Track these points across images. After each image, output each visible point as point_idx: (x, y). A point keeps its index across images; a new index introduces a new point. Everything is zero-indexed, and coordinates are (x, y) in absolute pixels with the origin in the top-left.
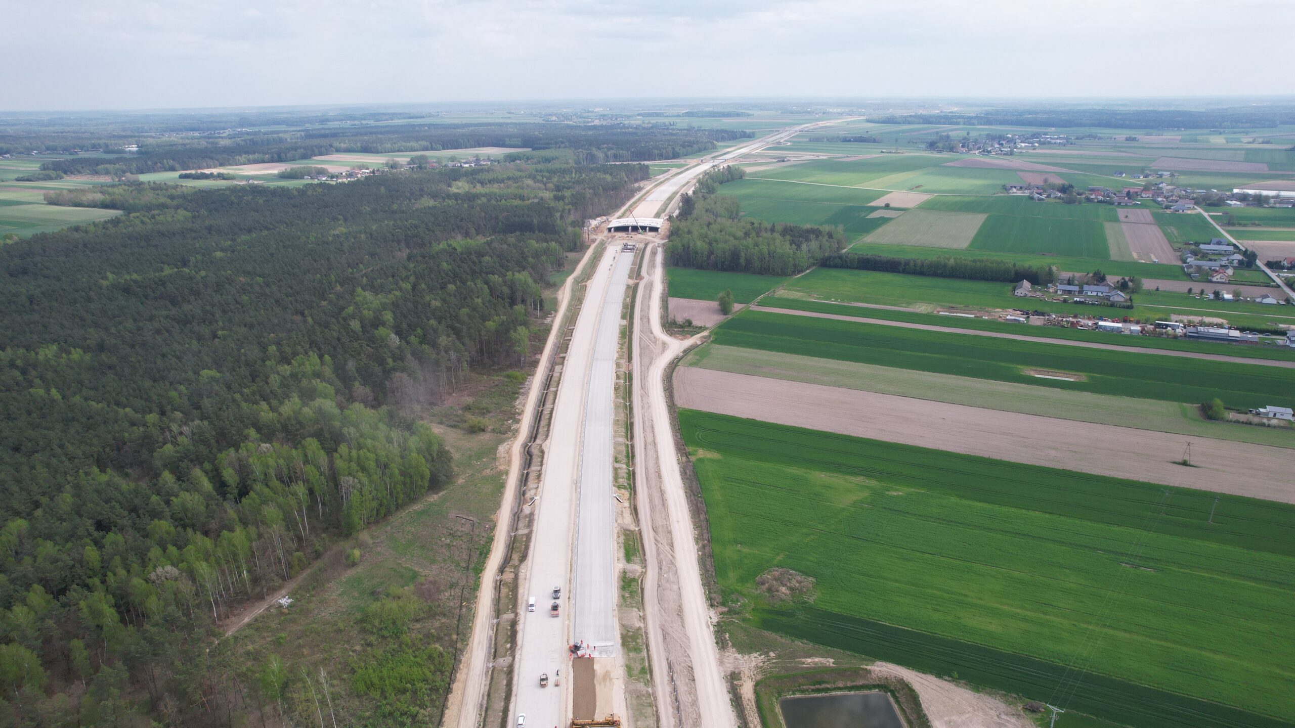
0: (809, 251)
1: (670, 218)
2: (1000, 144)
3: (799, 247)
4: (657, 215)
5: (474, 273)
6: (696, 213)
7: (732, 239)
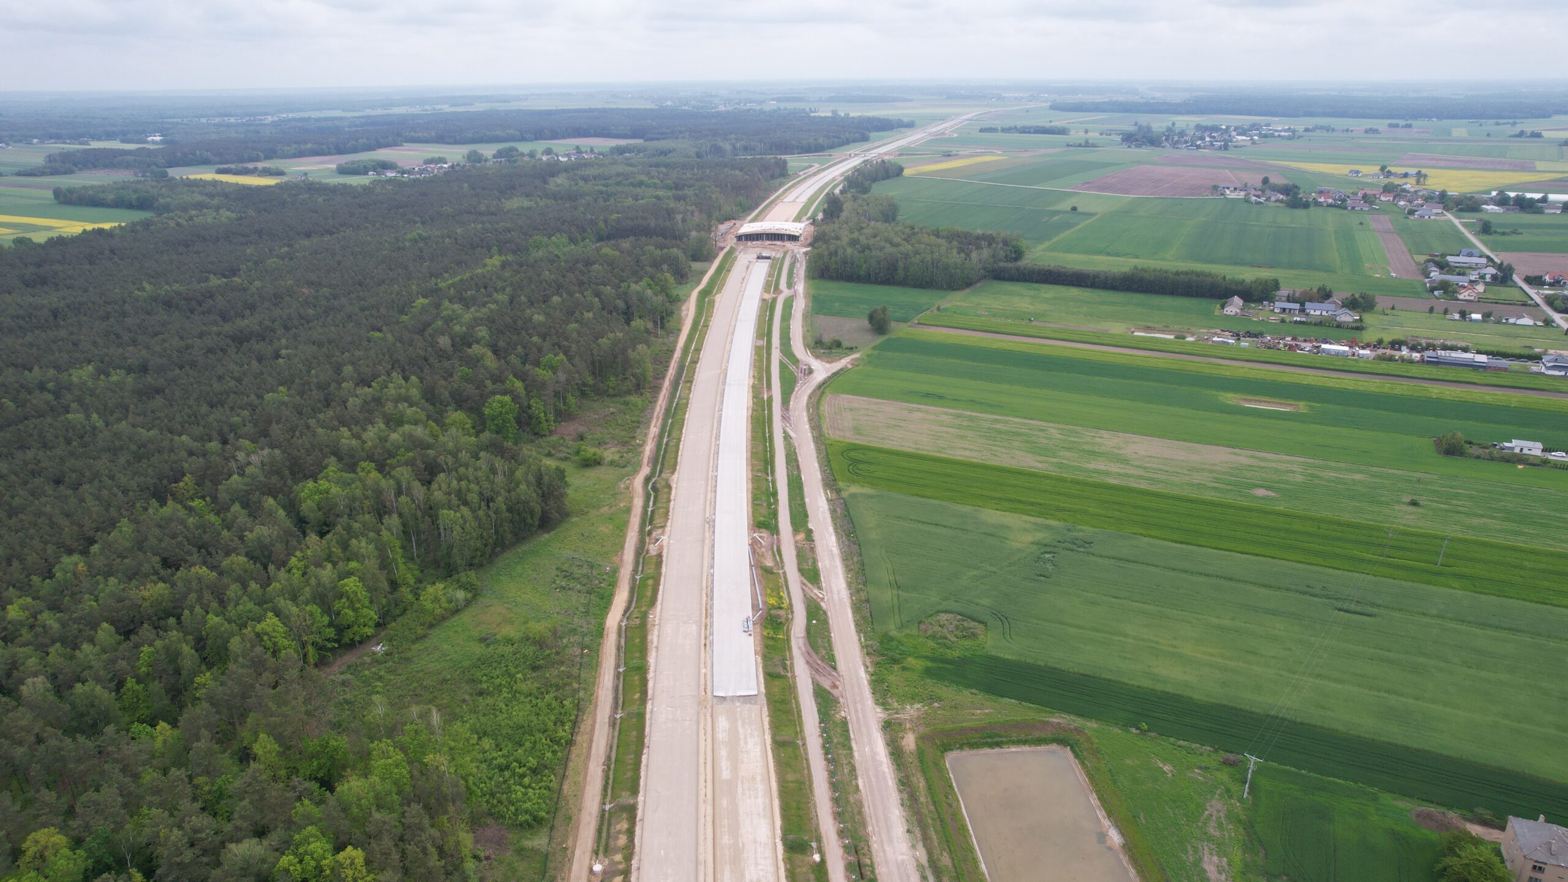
0: (980, 260)
1: (814, 222)
2: (1211, 137)
3: (968, 255)
4: (798, 219)
5: (581, 284)
6: (844, 215)
7: (888, 245)
